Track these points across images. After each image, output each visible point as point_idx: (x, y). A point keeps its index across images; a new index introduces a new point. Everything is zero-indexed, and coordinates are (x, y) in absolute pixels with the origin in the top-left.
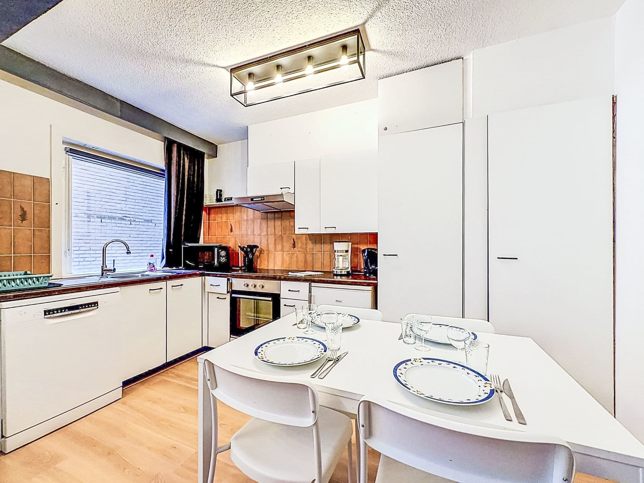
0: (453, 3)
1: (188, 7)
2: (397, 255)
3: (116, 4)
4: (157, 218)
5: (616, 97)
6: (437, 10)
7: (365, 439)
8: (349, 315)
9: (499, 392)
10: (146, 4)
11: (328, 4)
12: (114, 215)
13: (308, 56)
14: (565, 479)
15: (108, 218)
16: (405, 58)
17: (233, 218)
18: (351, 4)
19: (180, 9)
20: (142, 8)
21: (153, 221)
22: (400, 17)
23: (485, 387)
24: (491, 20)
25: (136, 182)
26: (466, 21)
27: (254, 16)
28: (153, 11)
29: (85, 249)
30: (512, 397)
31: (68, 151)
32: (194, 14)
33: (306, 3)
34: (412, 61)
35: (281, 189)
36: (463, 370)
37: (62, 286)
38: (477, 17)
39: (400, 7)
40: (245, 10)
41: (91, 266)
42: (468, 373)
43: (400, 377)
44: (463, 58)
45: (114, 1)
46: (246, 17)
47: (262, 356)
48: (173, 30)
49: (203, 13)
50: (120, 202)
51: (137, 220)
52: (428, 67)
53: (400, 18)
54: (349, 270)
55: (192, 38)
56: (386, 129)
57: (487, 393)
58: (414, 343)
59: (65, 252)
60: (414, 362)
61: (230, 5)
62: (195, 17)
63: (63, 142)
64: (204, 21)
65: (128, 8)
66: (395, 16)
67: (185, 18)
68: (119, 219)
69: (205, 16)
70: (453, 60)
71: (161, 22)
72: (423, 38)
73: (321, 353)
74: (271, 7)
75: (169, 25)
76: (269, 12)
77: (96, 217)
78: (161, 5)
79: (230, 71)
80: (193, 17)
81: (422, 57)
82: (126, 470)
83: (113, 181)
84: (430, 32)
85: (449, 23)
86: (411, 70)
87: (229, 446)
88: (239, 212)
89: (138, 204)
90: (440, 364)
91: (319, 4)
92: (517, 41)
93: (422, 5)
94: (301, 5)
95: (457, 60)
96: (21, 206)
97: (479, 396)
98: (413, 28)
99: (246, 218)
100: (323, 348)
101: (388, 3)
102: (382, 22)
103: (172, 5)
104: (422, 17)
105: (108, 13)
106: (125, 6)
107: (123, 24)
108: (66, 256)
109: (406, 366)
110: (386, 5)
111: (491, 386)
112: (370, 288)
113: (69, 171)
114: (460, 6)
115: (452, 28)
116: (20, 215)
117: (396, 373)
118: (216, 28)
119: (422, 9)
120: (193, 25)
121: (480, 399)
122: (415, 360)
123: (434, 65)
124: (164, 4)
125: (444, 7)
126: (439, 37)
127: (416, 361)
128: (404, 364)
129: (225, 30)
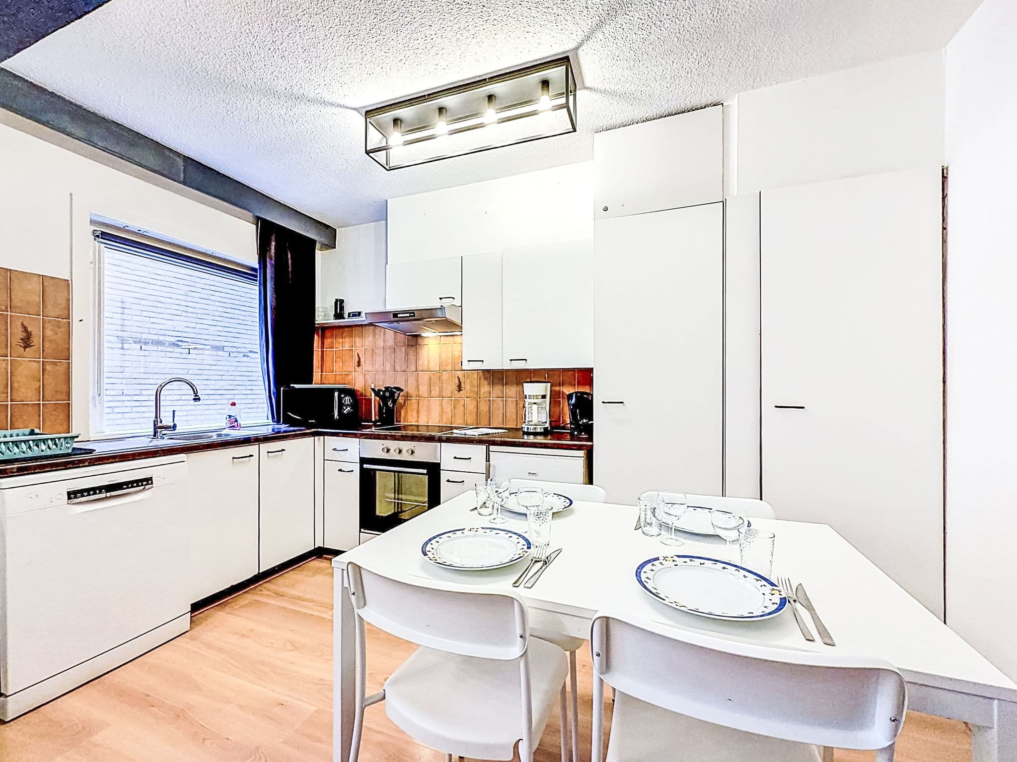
0: (712, 23)
1: (304, 15)
2: (622, 403)
3: (188, 5)
4: (231, 344)
5: (947, 168)
6: (688, 31)
7: (602, 673)
8: (554, 494)
9: (792, 602)
10: (236, 7)
11: (523, 17)
12: (161, 338)
13: (489, 94)
14: (893, 719)
15: (152, 343)
16: (636, 102)
17: (363, 344)
18: (559, 19)
19: (290, 18)
20: (230, 14)
21: (225, 348)
22: (631, 40)
23: (772, 594)
24: (766, 49)
25: (197, 285)
26: (729, 49)
27: (408, 32)
28: (247, 19)
29: (114, 393)
30: (810, 608)
31: (98, 236)
32: (314, 26)
33: (489, 15)
34: (646, 106)
35: (440, 300)
36: (737, 571)
37: (94, 452)
38: (746, 44)
39: (632, 26)
40: (393, 22)
41: (124, 422)
42: (744, 576)
43: (647, 582)
44: (723, 104)
45: (186, 2)
46: (396, 33)
47: (433, 556)
48: (278, 49)
49: (328, 24)
50: (172, 317)
51: (198, 346)
52: (671, 115)
53: (631, 42)
54: (547, 425)
55: (307, 62)
56: (606, 209)
57: (777, 604)
58: (658, 535)
59: (94, 397)
60: (664, 562)
61: (371, 14)
62: (314, 30)
63: (91, 222)
64: (328, 36)
65: (207, 12)
66: (624, 39)
67: (299, 32)
68: (169, 344)
69: (331, 29)
70: (708, 107)
71: (259, 36)
72: (664, 73)
73: (524, 550)
74: (435, 19)
75: (271, 41)
76: (431, 26)
77: (131, 342)
78: (260, 11)
79: (364, 115)
80: (311, 30)
81: (661, 100)
82: (208, 742)
83: (159, 283)
84: (675, 64)
85: (704, 52)
86: (645, 120)
87: (383, 694)
88: (371, 335)
89: (201, 321)
90: (702, 563)
91: (509, 17)
92: (804, 81)
93: (665, 24)
94: (481, 17)
95: (714, 107)
96: (23, 324)
97: (765, 607)
98: (650, 58)
99: (382, 344)
100: (525, 543)
101: (614, 19)
102: (603, 46)
103: (279, 10)
104: (665, 42)
105: (175, 20)
106: (202, 10)
107: (198, 37)
108: (95, 406)
109: (653, 568)
110: (612, 21)
111: (780, 593)
112: (581, 453)
113: (99, 268)
114: (722, 27)
115: (709, 59)
116: (22, 339)
117: (640, 577)
118: (346, 48)
119: (665, 30)
120: (310, 43)
121: (768, 611)
122: (665, 558)
123: (679, 113)
124: (266, 9)
125: (699, 28)
126: (688, 72)
127: (666, 560)
128: (650, 564)
129: (360, 51)
